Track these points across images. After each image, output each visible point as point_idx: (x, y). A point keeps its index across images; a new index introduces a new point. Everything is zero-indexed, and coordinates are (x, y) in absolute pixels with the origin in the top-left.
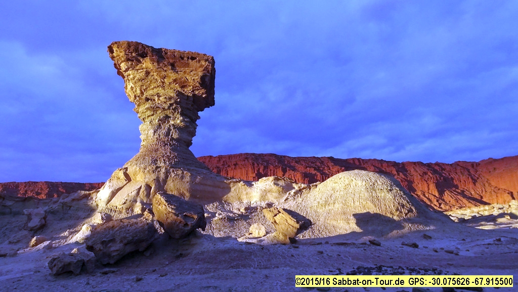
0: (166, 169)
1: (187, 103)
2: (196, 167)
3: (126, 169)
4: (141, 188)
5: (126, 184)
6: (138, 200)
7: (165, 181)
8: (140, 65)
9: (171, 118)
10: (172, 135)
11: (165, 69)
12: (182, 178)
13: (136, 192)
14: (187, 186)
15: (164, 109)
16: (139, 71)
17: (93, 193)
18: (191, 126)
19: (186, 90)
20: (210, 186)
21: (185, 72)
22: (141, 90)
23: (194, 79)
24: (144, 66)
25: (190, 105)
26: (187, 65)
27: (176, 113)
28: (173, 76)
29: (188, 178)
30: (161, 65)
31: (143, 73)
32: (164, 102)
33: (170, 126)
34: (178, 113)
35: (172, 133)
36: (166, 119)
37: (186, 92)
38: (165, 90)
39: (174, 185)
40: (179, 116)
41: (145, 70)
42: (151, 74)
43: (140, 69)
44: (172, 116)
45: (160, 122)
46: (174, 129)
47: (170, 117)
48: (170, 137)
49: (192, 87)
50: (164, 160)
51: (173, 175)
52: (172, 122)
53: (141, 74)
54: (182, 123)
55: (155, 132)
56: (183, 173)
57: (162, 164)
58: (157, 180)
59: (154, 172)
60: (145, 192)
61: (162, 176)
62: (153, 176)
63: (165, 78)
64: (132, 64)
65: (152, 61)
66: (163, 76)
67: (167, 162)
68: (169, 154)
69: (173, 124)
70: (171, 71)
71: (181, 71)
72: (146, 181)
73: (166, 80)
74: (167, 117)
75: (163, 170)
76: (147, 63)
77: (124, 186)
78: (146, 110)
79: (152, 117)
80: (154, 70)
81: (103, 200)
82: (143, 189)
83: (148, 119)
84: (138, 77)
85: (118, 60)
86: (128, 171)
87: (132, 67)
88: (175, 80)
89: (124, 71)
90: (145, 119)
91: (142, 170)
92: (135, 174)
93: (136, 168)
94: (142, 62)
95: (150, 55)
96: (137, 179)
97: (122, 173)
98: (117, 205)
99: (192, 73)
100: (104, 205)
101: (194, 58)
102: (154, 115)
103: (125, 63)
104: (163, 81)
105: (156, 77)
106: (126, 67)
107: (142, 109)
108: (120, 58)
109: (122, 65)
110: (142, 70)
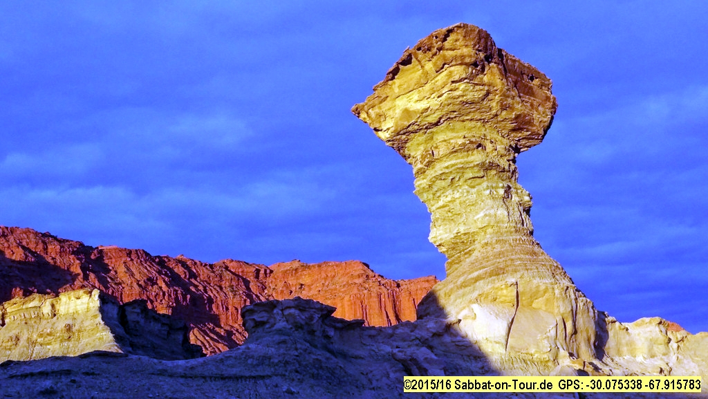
3: (517, 284)
8: (481, 76)
16: (478, 87)
24: (486, 79)
26: (531, 91)
28: (518, 108)
38: (486, 129)
41: (486, 88)
43: (480, 85)
46: (523, 211)
54: (530, 203)
59: (567, 297)
63: (505, 109)
64: (472, 73)
65: (501, 73)
66: (506, 105)
67: (566, 279)
71: (527, 102)
75: (572, 294)
77: (515, 315)
78: (472, 165)
79: (478, 180)
80: (501, 91)
81: (497, 340)
82: (561, 326)
83: (466, 181)
84: (469, 97)
85: (455, 58)
86: (520, 289)
87: (471, 78)
88: (517, 117)
89: (453, 82)
90: (457, 179)
91: (550, 290)
92: (535, 295)
93: (538, 287)
94: (485, 73)
95: (496, 60)
96: (534, 305)
97: (511, 291)
98: (533, 351)
99: (540, 108)
100: (502, 350)
101: (532, 79)
102: (485, 178)
103: (463, 66)
104: (499, 113)
105: (494, 104)
106: (464, 76)
107: (459, 161)
108: (463, 57)
109: (452, 68)
110: (482, 87)
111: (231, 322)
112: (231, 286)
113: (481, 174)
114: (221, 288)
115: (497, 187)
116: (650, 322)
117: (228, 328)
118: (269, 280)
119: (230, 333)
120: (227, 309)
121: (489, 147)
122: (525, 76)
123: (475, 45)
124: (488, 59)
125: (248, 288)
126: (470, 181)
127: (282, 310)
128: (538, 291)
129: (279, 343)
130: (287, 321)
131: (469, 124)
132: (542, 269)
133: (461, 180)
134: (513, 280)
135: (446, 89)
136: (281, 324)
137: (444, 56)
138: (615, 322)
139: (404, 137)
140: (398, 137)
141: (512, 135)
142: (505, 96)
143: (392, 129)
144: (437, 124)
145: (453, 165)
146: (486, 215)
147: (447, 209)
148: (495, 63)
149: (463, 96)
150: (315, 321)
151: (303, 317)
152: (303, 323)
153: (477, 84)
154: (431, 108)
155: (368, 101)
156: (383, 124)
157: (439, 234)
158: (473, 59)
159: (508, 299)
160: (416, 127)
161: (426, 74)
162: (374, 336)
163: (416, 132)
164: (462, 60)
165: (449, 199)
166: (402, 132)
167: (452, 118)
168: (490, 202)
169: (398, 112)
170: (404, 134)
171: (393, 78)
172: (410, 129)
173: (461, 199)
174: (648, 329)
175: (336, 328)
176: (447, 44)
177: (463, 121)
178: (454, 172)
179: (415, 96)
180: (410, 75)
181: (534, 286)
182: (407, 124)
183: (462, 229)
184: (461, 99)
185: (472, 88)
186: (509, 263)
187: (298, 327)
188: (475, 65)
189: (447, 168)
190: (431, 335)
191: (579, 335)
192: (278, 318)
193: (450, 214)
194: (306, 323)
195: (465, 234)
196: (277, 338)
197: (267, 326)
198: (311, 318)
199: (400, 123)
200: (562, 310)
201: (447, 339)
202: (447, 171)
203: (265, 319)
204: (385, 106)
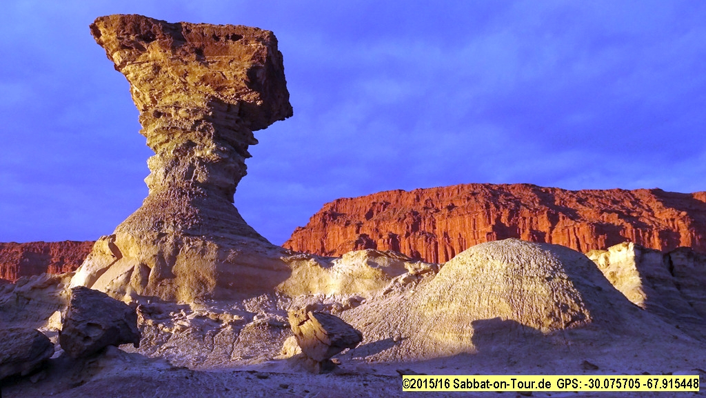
0: (175, 237)
1: (227, 118)
2: (232, 233)
3: (114, 237)
4: (132, 270)
5: (113, 263)
6: (128, 290)
7: (173, 258)
8: (144, 55)
9: (197, 147)
10: (196, 177)
11: (185, 60)
12: (203, 252)
13: (124, 276)
14: (211, 267)
15: (184, 130)
16: (143, 65)
17: (64, 277)
18: (231, 160)
19: (225, 94)
20: (254, 266)
21: (220, 64)
22: (151, 97)
23: (235, 76)
24: (150, 56)
25: (234, 122)
26: (225, 50)
27: (206, 137)
28: (199, 71)
29: (212, 253)
30: (178, 53)
31: (150, 70)
32: (186, 119)
33: (194, 162)
34: (209, 137)
35: (197, 173)
36: (187, 149)
37: (226, 98)
38: (189, 97)
39: (188, 266)
40: (210, 142)
41: (152, 63)
42: (163, 69)
43: (144, 62)
44: (198, 142)
45: (177, 154)
46: (200, 165)
47: (195, 145)
48: (192, 180)
49: (233, 89)
50: (175, 222)
51: (187, 248)
52: (198, 154)
53: (146, 71)
54: (215, 155)
55: (167, 172)
56: (204, 244)
57: (170, 230)
58: (159, 256)
59: (154, 244)
60: (139, 277)
61: (168, 249)
62: (154, 250)
63: (186, 75)
64: (130, 54)
65: (163, 46)
66: (182, 72)
67: (179, 226)
68: (184, 211)
69: (199, 158)
70: (196, 63)
71: (214, 62)
72: (141, 258)
73: (188, 79)
74: (190, 144)
75: (171, 240)
76: (155, 52)
77: (110, 265)
95: (160, 36)
110: (147, 64)
122: (222, 38)
123: (119, 32)
128: (128, 242)
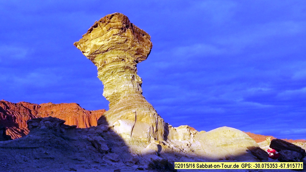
8: (124, 33)
13: (149, 130)
26: (143, 40)
33: (137, 83)
38: (126, 54)
41: (126, 38)
42: (128, 41)
55: (133, 86)
64: (121, 32)
65: (132, 32)
66: (133, 44)
71: (141, 44)
76: (128, 33)
77: (135, 124)
78: (120, 67)
79: (122, 73)
80: (132, 39)
81: (128, 133)
82: (152, 128)
83: (117, 73)
84: (120, 41)
85: (114, 26)
86: (137, 114)
87: (120, 34)
88: (138, 49)
89: (113, 35)
90: (114, 72)
91: (148, 115)
92: (142, 117)
93: (144, 113)
94: (126, 32)
95: (130, 27)
96: (142, 120)
97: (134, 115)
98: (141, 138)
99: (146, 46)
100: (130, 137)
101: (143, 35)
102: (125, 72)
103: (118, 29)
104: (130, 48)
105: (129, 44)
106: (118, 33)
107: (115, 65)
108: (117, 26)
109: (113, 30)
110: (124, 38)
111: (23, 126)
112: (24, 112)
113: (124, 70)
114: (19, 113)
115: (129, 76)
116: (184, 127)
117: (22, 129)
118: (39, 110)
119: (23, 131)
120: (22, 121)
121: (127, 60)
122: (141, 34)
123: (122, 21)
124: (127, 27)
125: (31, 113)
126: (119, 73)
127: (44, 122)
128: (143, 115)
129: (42, 134)
130: (46, 126)
131: (119, 51)
132: (146, 107)
133: (116, 72)
134: (134, 111)
135: (111, 38)
136: (43, 127)
137: (110, 25)
138: (171, 127)
139: (94, 55)
140: (92, 55)
141: (135, 56)
142: (133, 41)
143: (89, 52)
144: (107, 51)
145: (113, 67)
146: (125, 86)
147: (110, 83)
148: (130, 28)
149: (117, 41)
150: (57, 126)
151: (52, 124)
152: (52, 126)
153: (123, 36)
154: (105, 44)
155: (81, 41)
156: (86, 50)
157: (107, 93)
158: (121, 27)
159: (132, 118)
160: (99, 52)
161: (103, 31)
162: (80, 132)
163: (98, 53)
164: (117, 27)
165: (111, 80)
166: (93, 53)
167: (113, 49)
168: (126, 81)
169: (92, 46)
170: (94, 54)
171: (90, 32)
172: (96, 52)
173: (116, 80)
174: (183, 130)
175: (65, 129)
176: (111, 20)
177: (117, 50)
178: (113, 69)
179: (99, 40)
180: (97, 31)
181: (142, 113)
182: (95, 50)
183: (116, 91)
184: (116, 42)
185: (121, 37)
186: (133, 104)
187: (50, 128)
188: (122, 29)
189: (110, 68)
190: (103, 131)
191: (158, 132)
192: (42, 125)
193: (111, 86)
194: (54, 127)
195: (117, 93)
196: (41, 132)
197: (38, 128)
198: (55, 125)
199: (93, 50)
200: (152, 122)
201: (109, 133)
202: (110, 69)
203: (37, 125)
204: (87, 43)
